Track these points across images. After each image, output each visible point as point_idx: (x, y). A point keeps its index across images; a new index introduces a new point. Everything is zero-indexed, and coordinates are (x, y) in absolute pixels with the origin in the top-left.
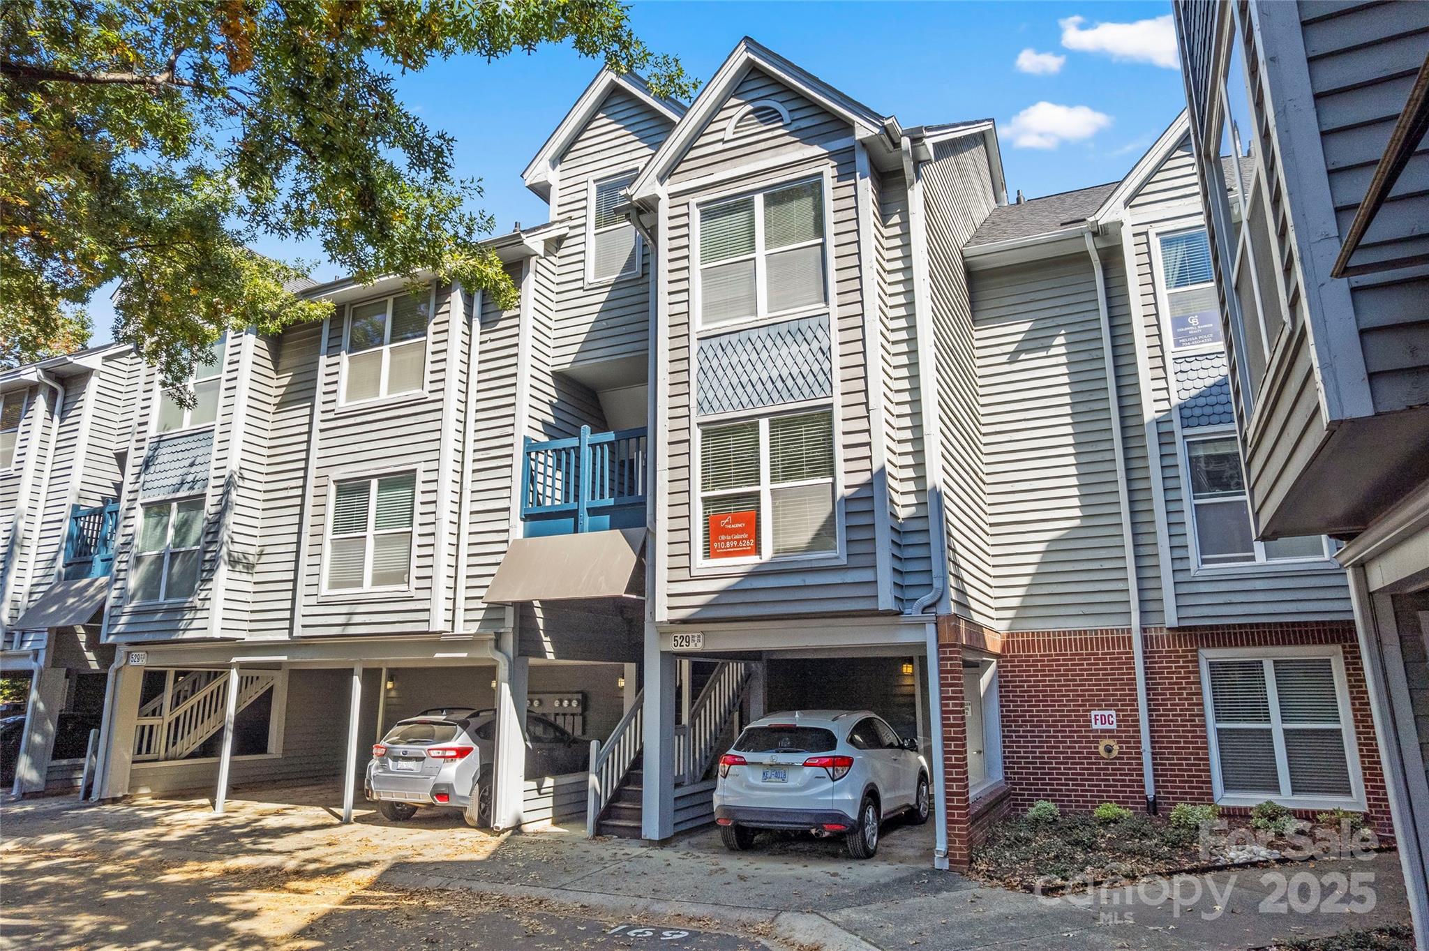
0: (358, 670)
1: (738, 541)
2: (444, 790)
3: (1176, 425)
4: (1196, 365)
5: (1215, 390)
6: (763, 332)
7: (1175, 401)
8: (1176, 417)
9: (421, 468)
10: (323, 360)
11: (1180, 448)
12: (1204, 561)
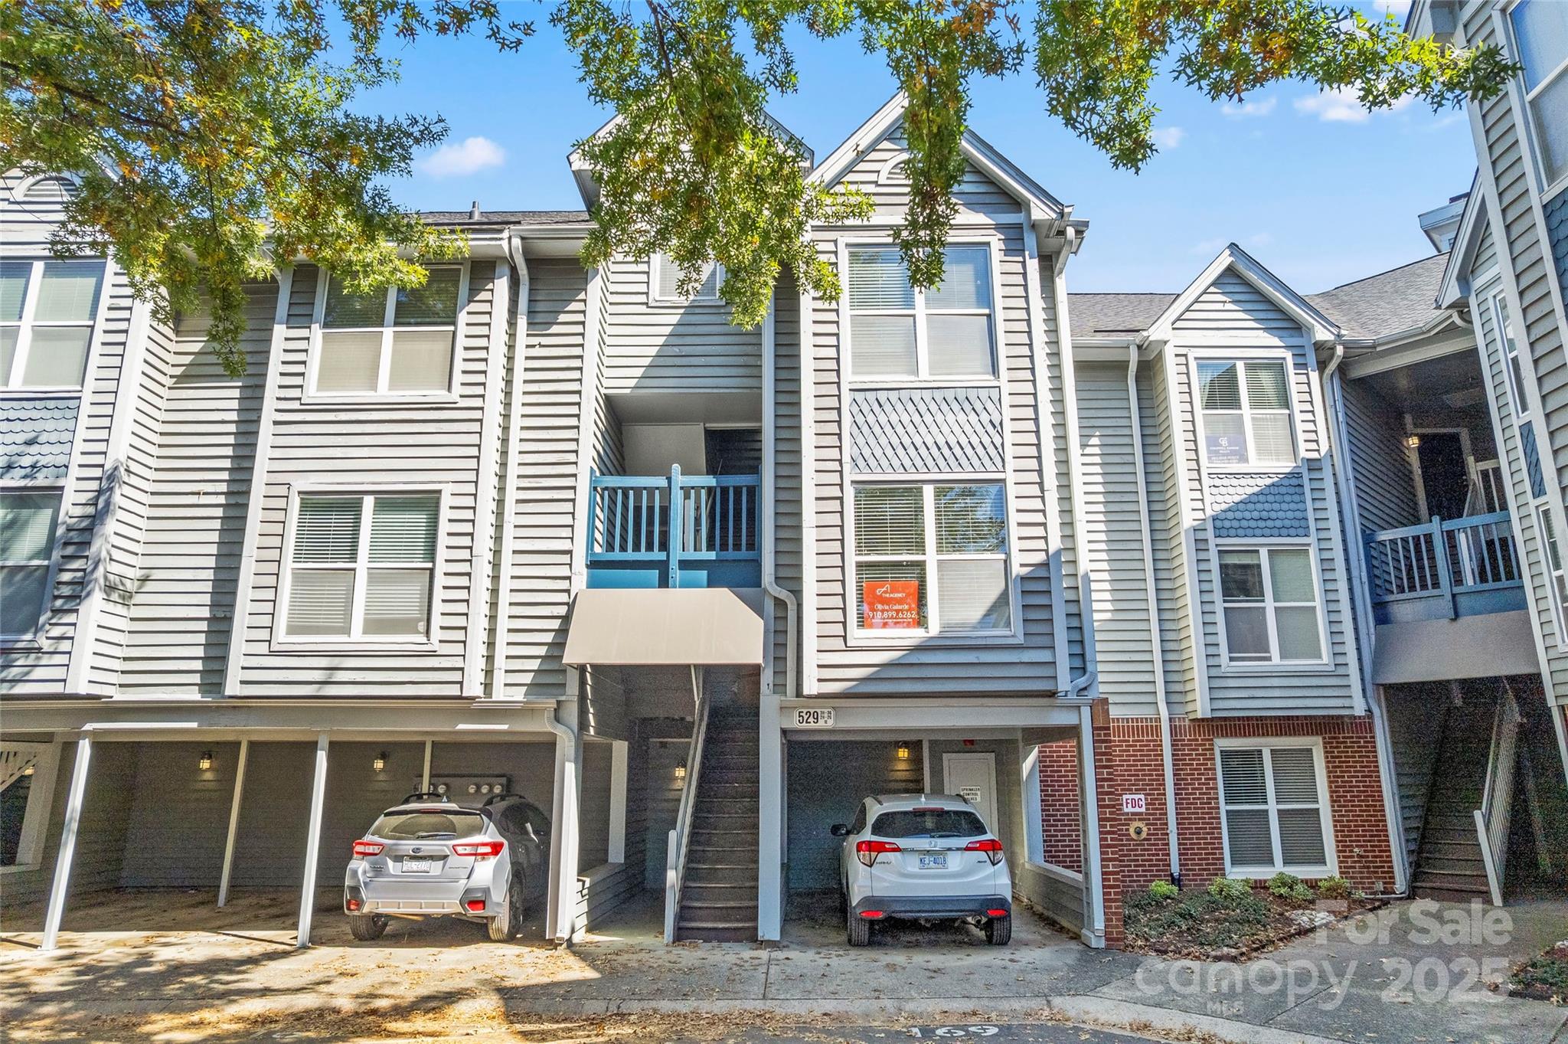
0: (324, 742)
1: (897, 611)
2: (479, 895)
3: (1210, 534)
4: (1226, 482)
5: (1242, 507)
6: (927, 395)
7: (1209, 512)
8: (1210, 526)
9: (447, 490)
10: (280, 331)
11: (1213, 555)
12: (1231, 659)
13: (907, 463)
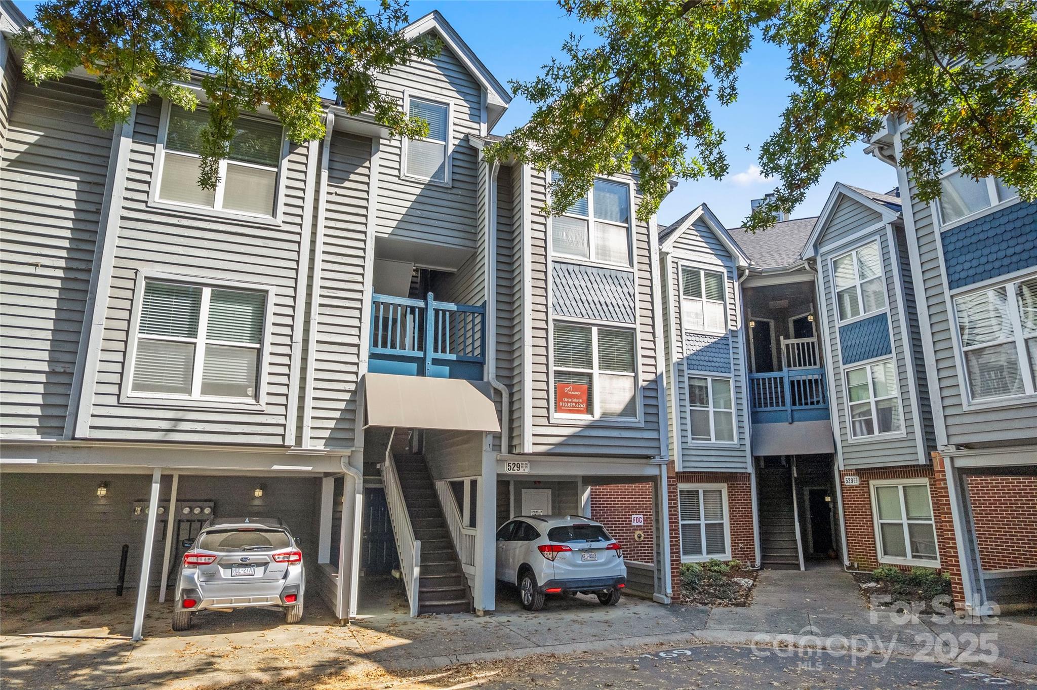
0: (157, 476)
1: (576, 403)
2: (293, 591)
3: (685, 367)
4: (693, 338)
5: (700, 353)
7: (685, 355)
8: (685, 362)
9: (273, 291)
10: (126, 144)
11: (686, 380)
12: (693, 439)
13: (584, 312)
